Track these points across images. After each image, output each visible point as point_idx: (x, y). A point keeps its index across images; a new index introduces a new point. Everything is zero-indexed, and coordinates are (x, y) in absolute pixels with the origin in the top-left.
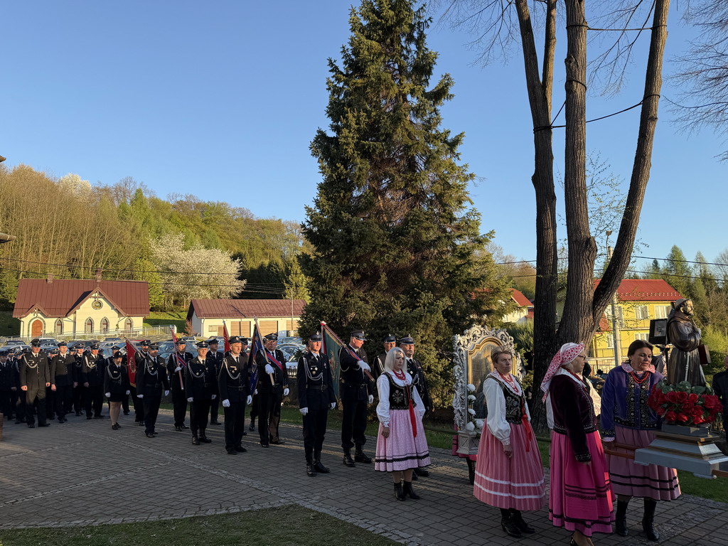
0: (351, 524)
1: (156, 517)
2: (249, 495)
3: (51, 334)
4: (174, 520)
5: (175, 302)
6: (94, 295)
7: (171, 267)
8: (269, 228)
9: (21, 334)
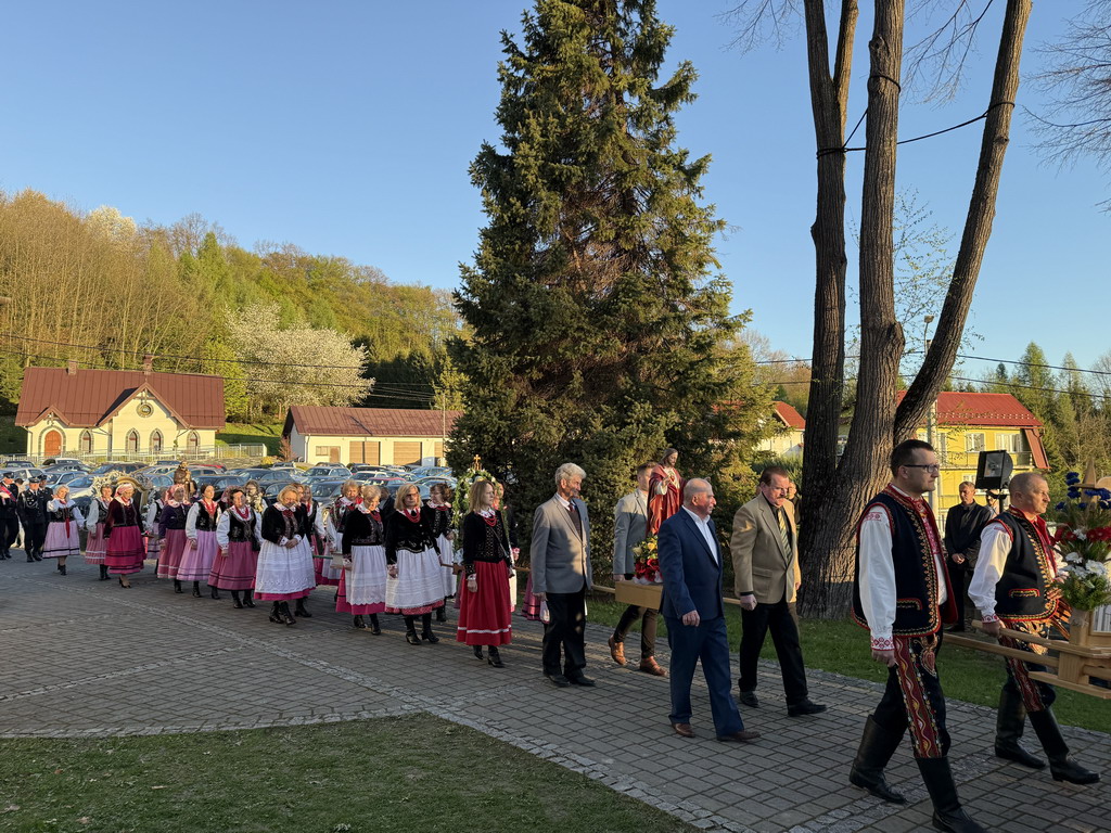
0: (506, 743)
1: (212, 726)
2: (356, 698)
3: (74, 452)
4: (241, 730)
5: (266, 409)
6: (139, 395)
7: (259, 355)
8: (411, 299)
9: (29, 452)
